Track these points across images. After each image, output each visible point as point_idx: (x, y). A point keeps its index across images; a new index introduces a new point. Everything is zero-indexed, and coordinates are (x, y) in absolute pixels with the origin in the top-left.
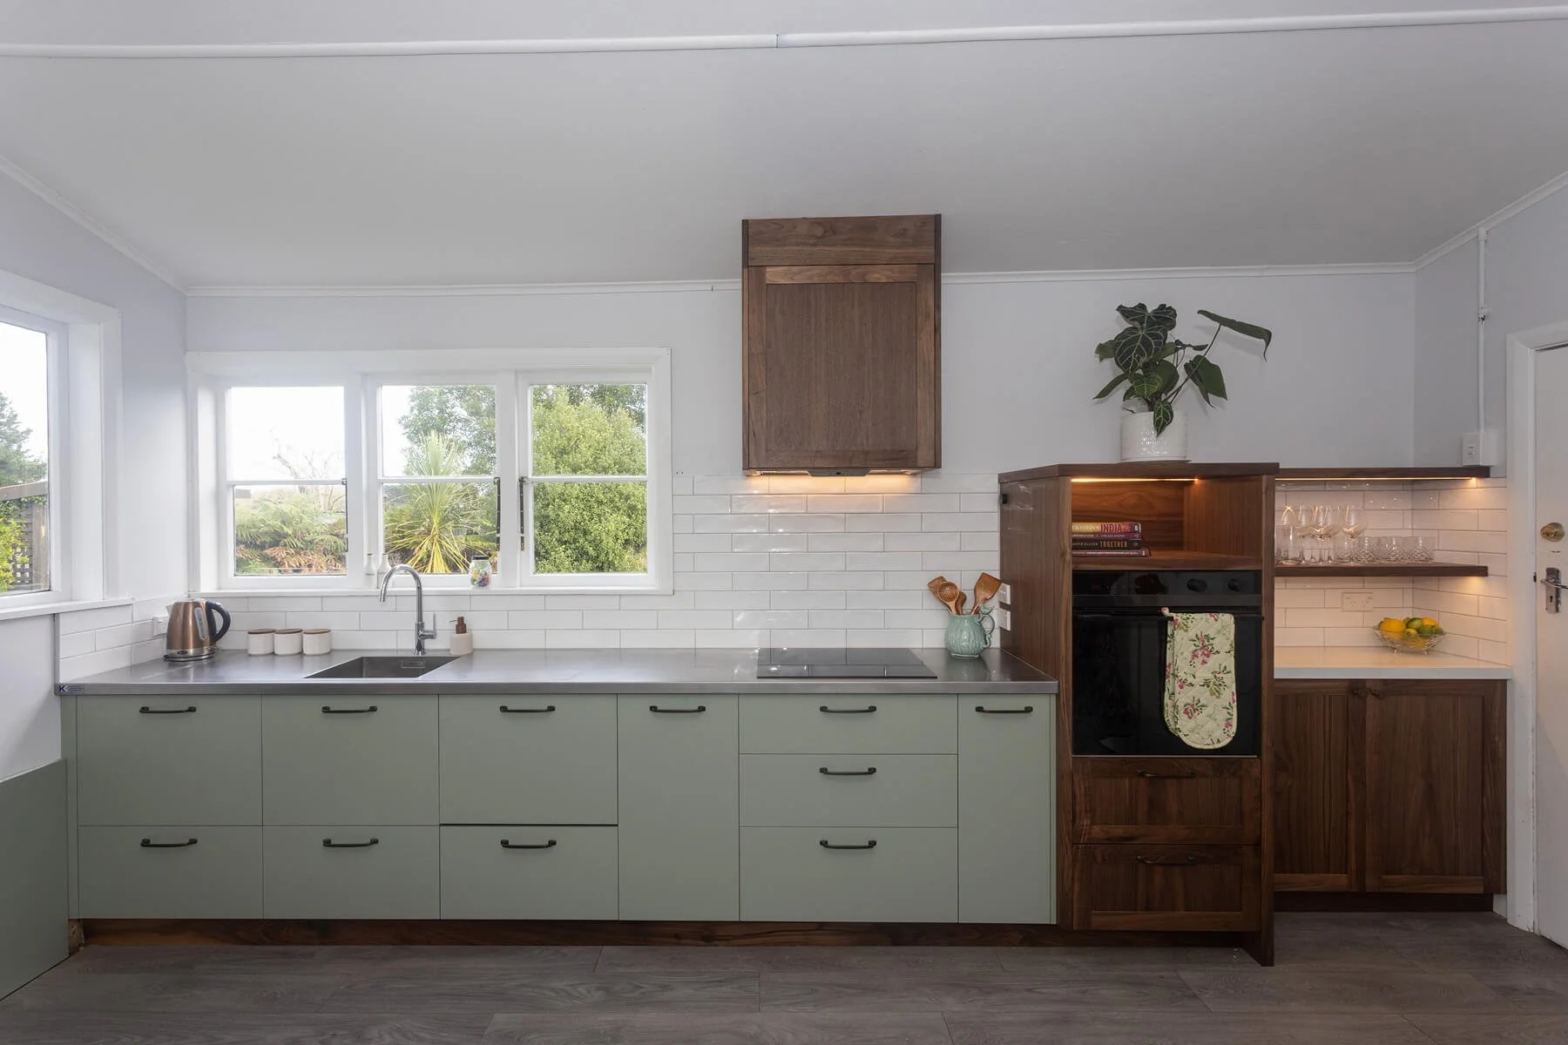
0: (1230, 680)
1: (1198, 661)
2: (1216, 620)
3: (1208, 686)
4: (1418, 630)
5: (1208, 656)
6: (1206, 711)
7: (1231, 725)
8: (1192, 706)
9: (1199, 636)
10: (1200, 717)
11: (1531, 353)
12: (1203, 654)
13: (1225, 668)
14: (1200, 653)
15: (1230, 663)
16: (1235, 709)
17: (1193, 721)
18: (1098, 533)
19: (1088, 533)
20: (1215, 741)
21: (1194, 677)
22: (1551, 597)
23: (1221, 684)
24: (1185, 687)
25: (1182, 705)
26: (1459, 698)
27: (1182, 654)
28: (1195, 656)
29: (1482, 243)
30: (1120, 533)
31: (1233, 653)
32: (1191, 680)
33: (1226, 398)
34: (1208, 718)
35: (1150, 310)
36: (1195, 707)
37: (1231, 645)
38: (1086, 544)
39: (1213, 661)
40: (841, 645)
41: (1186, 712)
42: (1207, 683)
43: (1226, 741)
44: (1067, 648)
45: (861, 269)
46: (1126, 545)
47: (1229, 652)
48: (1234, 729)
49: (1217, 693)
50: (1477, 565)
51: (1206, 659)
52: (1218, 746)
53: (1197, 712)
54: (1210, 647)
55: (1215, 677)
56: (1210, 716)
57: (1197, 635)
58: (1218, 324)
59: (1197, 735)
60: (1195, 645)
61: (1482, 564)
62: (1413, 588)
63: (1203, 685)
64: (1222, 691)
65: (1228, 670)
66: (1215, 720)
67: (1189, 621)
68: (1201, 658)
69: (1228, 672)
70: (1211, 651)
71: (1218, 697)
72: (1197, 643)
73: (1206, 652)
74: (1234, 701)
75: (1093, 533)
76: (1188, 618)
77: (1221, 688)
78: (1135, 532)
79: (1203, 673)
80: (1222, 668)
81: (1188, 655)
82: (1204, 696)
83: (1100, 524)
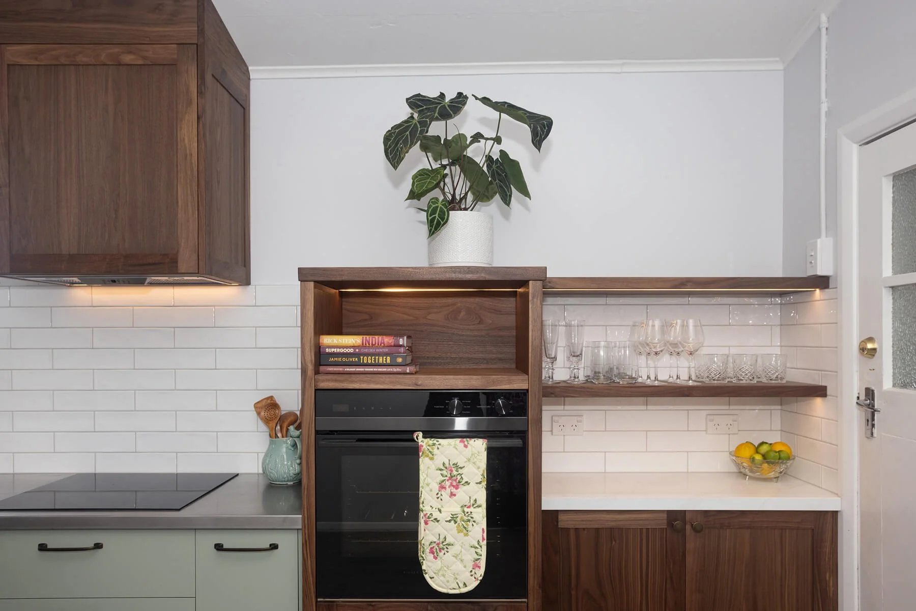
0: (480, 515)
1: (445, 494)
2: (466, 446)
3: (456, 522)
4: (764, 456)
5: (457, 487)
6: (452, 550)
7: (479, 567)
8: (438, 544)
9: (447, 465)
10: (447, 557)
11: (855, 147)
12: (451, 485)
13: (476, 500)
14: (448, 484)
15: (481, 495)
16: (484, 548)
17: (438, 562)
18: (358, 347)
19: (347, 347)
20: (461, 585)
21: (440, 511)
22: (868, 420)
23: (470, 519)
24: (431, 523)
25: (428, 544)
26: (787, 531)
27: (428, 485)
28: (442, 487)
29: (824, 31)
30: (384, 347)
31: (484, 484)
32: (436, 514)
33: (530, 198)
34: (454, 559)
35: (447, 99)
36: (441, 546)
37: (483, 475)
38: (344, 359)
39: (462, 494)
40: (170, 469)
41: (432, 552)
42: (454, 519)
43: (472, 585)
44: (309, 478)
45: (116, 50)
46: (388, 361)
47: (480, 483)
48: (481, 572)
49: (465, 530)
50: (820, 384)
51: (454, 490)
52: (464, 590)
53: (443, 552)
54: (459, 477)
55: (464, 512)
56: (456, 556)
57: (444, 464)
58: (499, 113)
59: (442, 578)
60: (442, 474)
61: (824, 384)
62: (781, 410)
63: (449, 521)
64: (470, 528)
65: (478, 503)
66: (462, 561)
67: (435, 447)
68: (448, 490)
69: (479, 506)
70: (459, 482)
71: (466, 535)
72: (444, 472)
73: (454, 483)
74: (483, 539)
75: (353, 347)
76: (434, 444)
77: (470, 524)
78: (401, 346)
79: (452, 507)
80: (472, 502)
81: (436, 487)
82: (450, 532)
83: (361, 337)
